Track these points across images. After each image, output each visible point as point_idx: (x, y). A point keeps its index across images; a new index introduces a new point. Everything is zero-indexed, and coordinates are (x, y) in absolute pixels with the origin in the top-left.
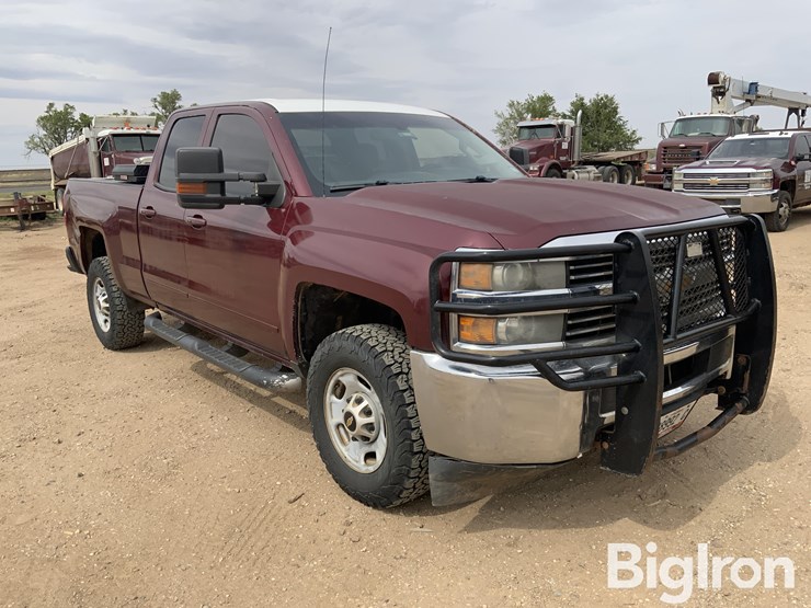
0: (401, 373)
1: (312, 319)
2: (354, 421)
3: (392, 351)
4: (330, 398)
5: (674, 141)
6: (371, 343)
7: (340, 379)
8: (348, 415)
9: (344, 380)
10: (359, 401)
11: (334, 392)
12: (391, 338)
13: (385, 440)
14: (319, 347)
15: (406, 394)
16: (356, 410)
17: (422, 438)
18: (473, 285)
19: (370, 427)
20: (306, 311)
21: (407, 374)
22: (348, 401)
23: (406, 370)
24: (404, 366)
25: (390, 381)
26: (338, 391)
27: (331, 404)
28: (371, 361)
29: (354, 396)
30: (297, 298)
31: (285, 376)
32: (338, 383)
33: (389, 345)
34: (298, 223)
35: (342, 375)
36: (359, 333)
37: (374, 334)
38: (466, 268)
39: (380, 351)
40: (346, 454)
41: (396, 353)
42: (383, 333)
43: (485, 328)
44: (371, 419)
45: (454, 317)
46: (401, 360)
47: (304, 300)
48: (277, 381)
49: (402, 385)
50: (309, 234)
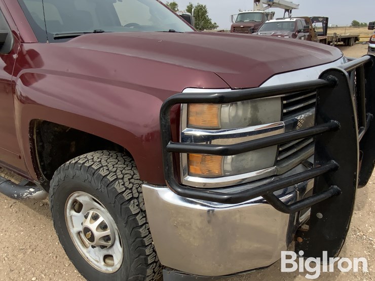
0: (132, 198)
1: (48, 148)
2: (92, 235)
3: (122, 179)
4: (70, 213)
5: (238, 24)
6: (103, 172)
7: (77, 198)
8: (87, 230)
9: (80, 199)
10: (95, 218)
11: (73, 207)
12: (120, 165)
13: (121, 250)
14: (55, 173)
15: (138, 217)
16: (93, 226)
17: (154, 251)
18: (201, 124)
19: (107, 238)
20: (42, 141)
21: (137, 198)
22: (86, 217)
23: (136, 195)
24: (135, 191)
25: (124, 207)
26: (77, 206)
27: (71, 217)
28: (104, 190)
29: (91, 213)
30: (31, 132)
31: (32, 190)
32: (75, 201)
33: (119, 173)
34: (30, 67)
35: (78, 196)
36: (91, 163)
37: (104, 163)
38: (195, 108)
39: (111, 179)
40: (88, 255)
41: (126, 179)
42: (112, 161)
43: (214, 163)
44: (107, 232)
45: (184, 156)
46: (131, 185)
47: (38, 134)
48: (25, 194)
49: (134, 210)
50: (41, 76)
